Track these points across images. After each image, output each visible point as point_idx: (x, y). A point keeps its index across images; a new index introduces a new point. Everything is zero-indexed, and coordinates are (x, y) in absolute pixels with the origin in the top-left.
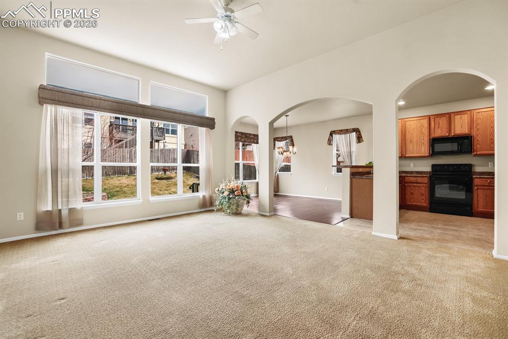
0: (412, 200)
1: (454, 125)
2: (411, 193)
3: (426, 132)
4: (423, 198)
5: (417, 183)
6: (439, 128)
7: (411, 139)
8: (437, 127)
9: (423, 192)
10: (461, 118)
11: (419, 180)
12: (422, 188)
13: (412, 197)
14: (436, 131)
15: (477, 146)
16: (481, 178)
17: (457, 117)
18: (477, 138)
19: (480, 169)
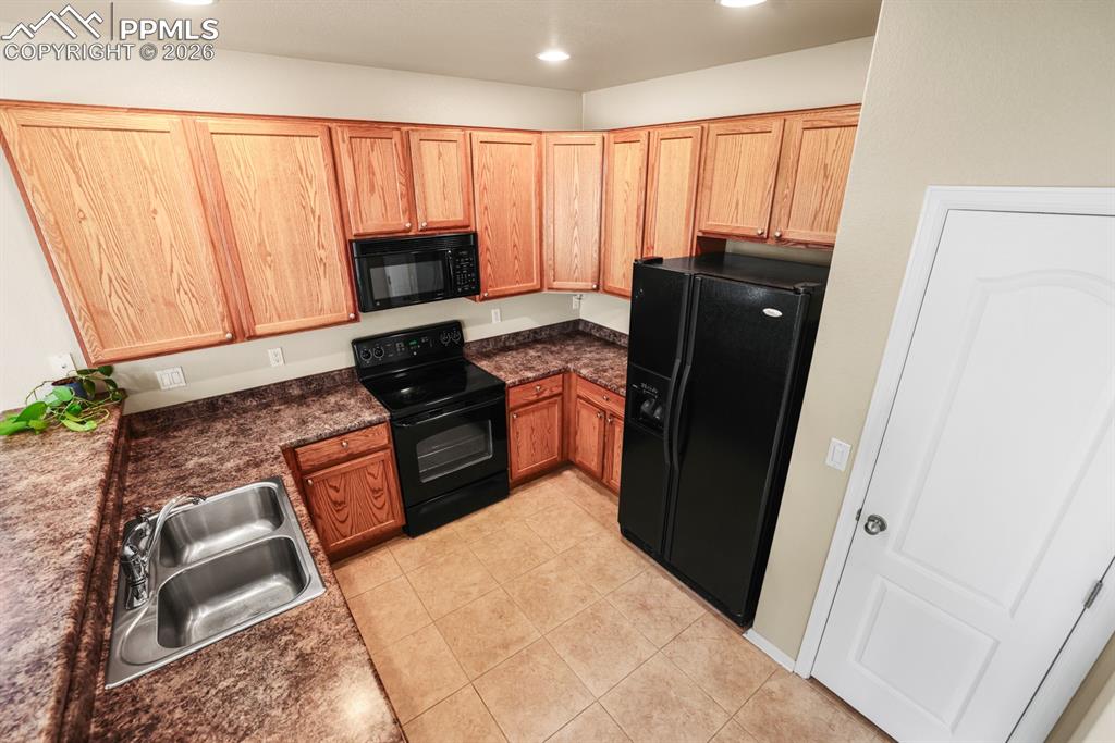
0: (345, 529)
1: (423, 185)
2: (335, 503)
3: (325, 206)
4: (379, 503)
5: (352, 457)
6: (372, 190)
7: (261, 244)
8: (365, 186)
9: (377, 483)
10: (440, 155)
11: (357, 442)
12: (374, 470)
13: (342, 516)
14: (364, 204)
15: (486, 271)
16: (523, 382)
17: (430, 149)
18: (486, 242)
19: (472, 334)
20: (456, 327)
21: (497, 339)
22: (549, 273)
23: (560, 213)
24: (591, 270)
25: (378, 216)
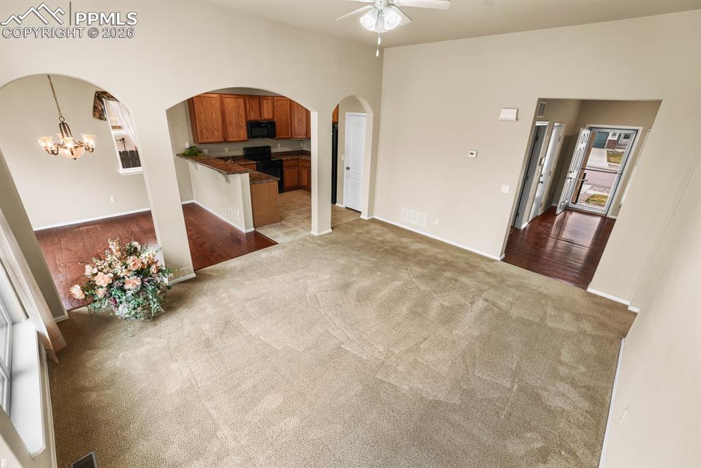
1: (263, 110)
6: (253, 110)
8: (251, 109)
10: (267, 103)
15: (278, 132)
16: (287, 160)
17: (265, 101)
18: (278, 124)
19: (274, 150)
20: (269, 148)
21: (280, 153)
22: (293, 134)
23: (296, 118)
24: (304, 133)
25: (253, 116)
